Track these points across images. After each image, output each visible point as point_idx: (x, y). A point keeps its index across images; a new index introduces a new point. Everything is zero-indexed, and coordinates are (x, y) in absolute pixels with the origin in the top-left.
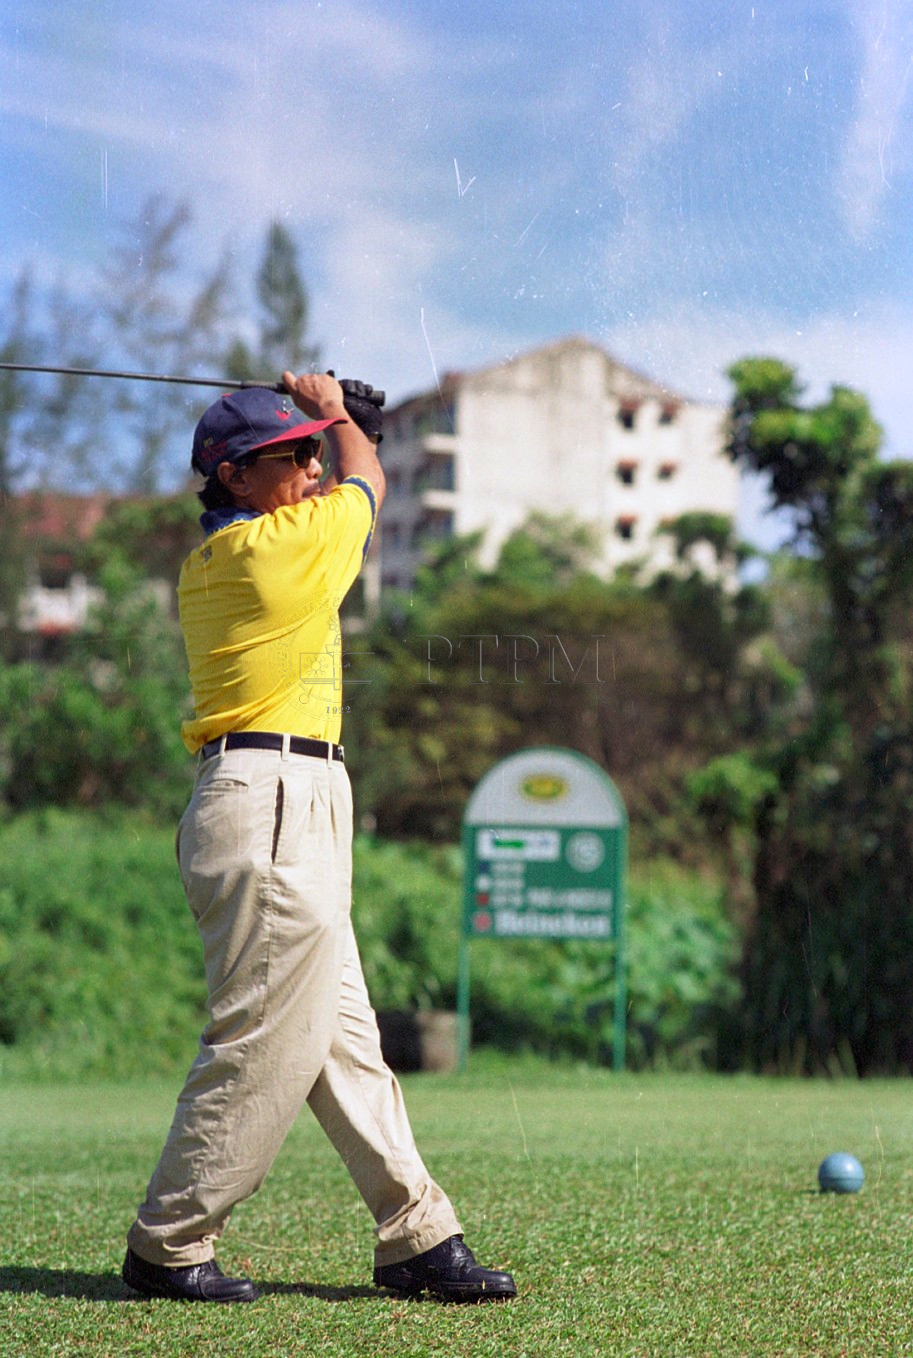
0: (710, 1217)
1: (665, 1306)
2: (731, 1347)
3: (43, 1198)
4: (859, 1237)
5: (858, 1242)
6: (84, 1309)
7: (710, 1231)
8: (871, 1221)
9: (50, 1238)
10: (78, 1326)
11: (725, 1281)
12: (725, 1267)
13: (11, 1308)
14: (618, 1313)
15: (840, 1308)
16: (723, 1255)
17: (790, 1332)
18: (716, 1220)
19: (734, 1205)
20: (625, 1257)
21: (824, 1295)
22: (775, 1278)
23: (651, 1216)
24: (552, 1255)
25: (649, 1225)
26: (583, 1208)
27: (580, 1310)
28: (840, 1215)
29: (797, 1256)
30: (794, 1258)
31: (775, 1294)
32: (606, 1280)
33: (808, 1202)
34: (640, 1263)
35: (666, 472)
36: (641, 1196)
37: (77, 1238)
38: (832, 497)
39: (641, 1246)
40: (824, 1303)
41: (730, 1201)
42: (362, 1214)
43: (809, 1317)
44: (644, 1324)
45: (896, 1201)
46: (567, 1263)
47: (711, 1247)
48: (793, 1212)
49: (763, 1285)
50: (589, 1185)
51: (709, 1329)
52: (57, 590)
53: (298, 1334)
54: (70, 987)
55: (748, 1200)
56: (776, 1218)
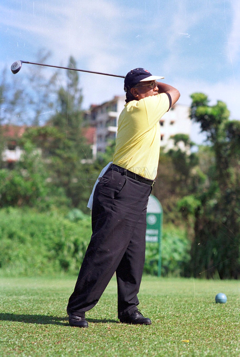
0: (188, 308)
1: (178, 328)
2: (196, 337)
3: (16, 301)
4: (227, 313)
5: (226, 314)
6: (30, 326)
7: (188, 311)
8: (229, 310)
9: (19, 310)
10: (29, 330)
11: (193, 323)
12: (193, 319)
13: (11, 326)
14: (166, 329)
15: (222, 329)
16: (192, 317)
17: (210, 334)
18: (190, 309)
19: (194, 305)
20: (167, 317)
21: (219, 326)
22: (206, 322)
23: (173, 308)
24: (148, 316)
25: (172, 310)
26: (155, 306)
27: (157, 328)
28: (221, 308)
29: (211, 317)
30: (210, 318)
31: (206, 326)
32: (162, 322)
33: (212, 305)
34: (171, 318)
35: (172, 123)
36: (170, 303)
37: (26, 310)
38: (217, 129)
39: (171, 315)
40: (219, 328)
41: (193, 304)
42: (98, 306)
43: (215, 331)
44: (173, 332)
45: (235, 305)
46: (152, 318)
47: (189, 315)
48: (209, 307)
49: (203, 324)
50: (156, 301)
51: (190, 333)
52: (12, 151)
53: (85, 333)
54: (15, 253)
55: (197, 304)
56: (205, 309)
